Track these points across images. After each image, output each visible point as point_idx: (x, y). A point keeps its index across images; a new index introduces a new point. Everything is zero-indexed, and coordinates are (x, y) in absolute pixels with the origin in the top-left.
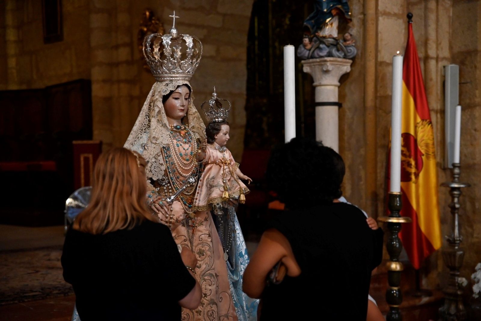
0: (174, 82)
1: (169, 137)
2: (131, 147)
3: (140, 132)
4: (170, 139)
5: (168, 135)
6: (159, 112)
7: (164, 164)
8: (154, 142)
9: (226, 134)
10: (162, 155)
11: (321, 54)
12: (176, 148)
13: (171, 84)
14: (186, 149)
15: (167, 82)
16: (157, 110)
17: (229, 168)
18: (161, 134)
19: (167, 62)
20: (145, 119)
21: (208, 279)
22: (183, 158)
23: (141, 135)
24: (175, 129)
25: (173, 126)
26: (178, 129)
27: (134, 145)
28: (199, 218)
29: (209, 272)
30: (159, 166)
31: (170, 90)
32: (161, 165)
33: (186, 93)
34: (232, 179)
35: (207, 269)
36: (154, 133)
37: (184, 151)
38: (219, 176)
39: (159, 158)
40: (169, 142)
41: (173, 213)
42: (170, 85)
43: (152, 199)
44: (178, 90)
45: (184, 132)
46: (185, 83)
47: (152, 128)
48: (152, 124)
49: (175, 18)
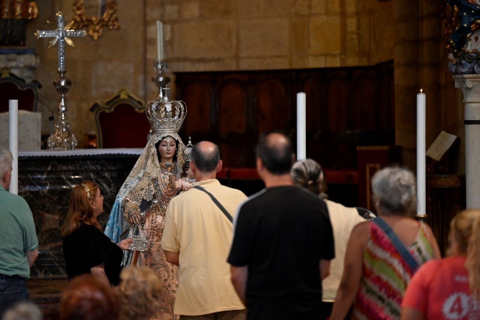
0: (162, 134)
1: (159, 172)
2: (132, 179)
6: (153, 154)
7: (154, 190)
8: (148, 175)
10: (153, 184)
11: (463, 70)
12: (163, 179)
13: (160, 136)
15: (158, 134)
18: (153, 170)
22: (167, 187)
24: (165, 167)
25: (165, 164)
26: (168, 166)
27: (134, 177)
31: (159, 140)
33: (171, 142)
36: (148, 170)
37: (168, 181)
39: (151, 186)
40: (158, 175)
43: (131, 213)
44: (165, 140)
45: (170, 168)
46: (170, 135)
47: (147, 166)
48: (148, 163)
49: (167, 90)
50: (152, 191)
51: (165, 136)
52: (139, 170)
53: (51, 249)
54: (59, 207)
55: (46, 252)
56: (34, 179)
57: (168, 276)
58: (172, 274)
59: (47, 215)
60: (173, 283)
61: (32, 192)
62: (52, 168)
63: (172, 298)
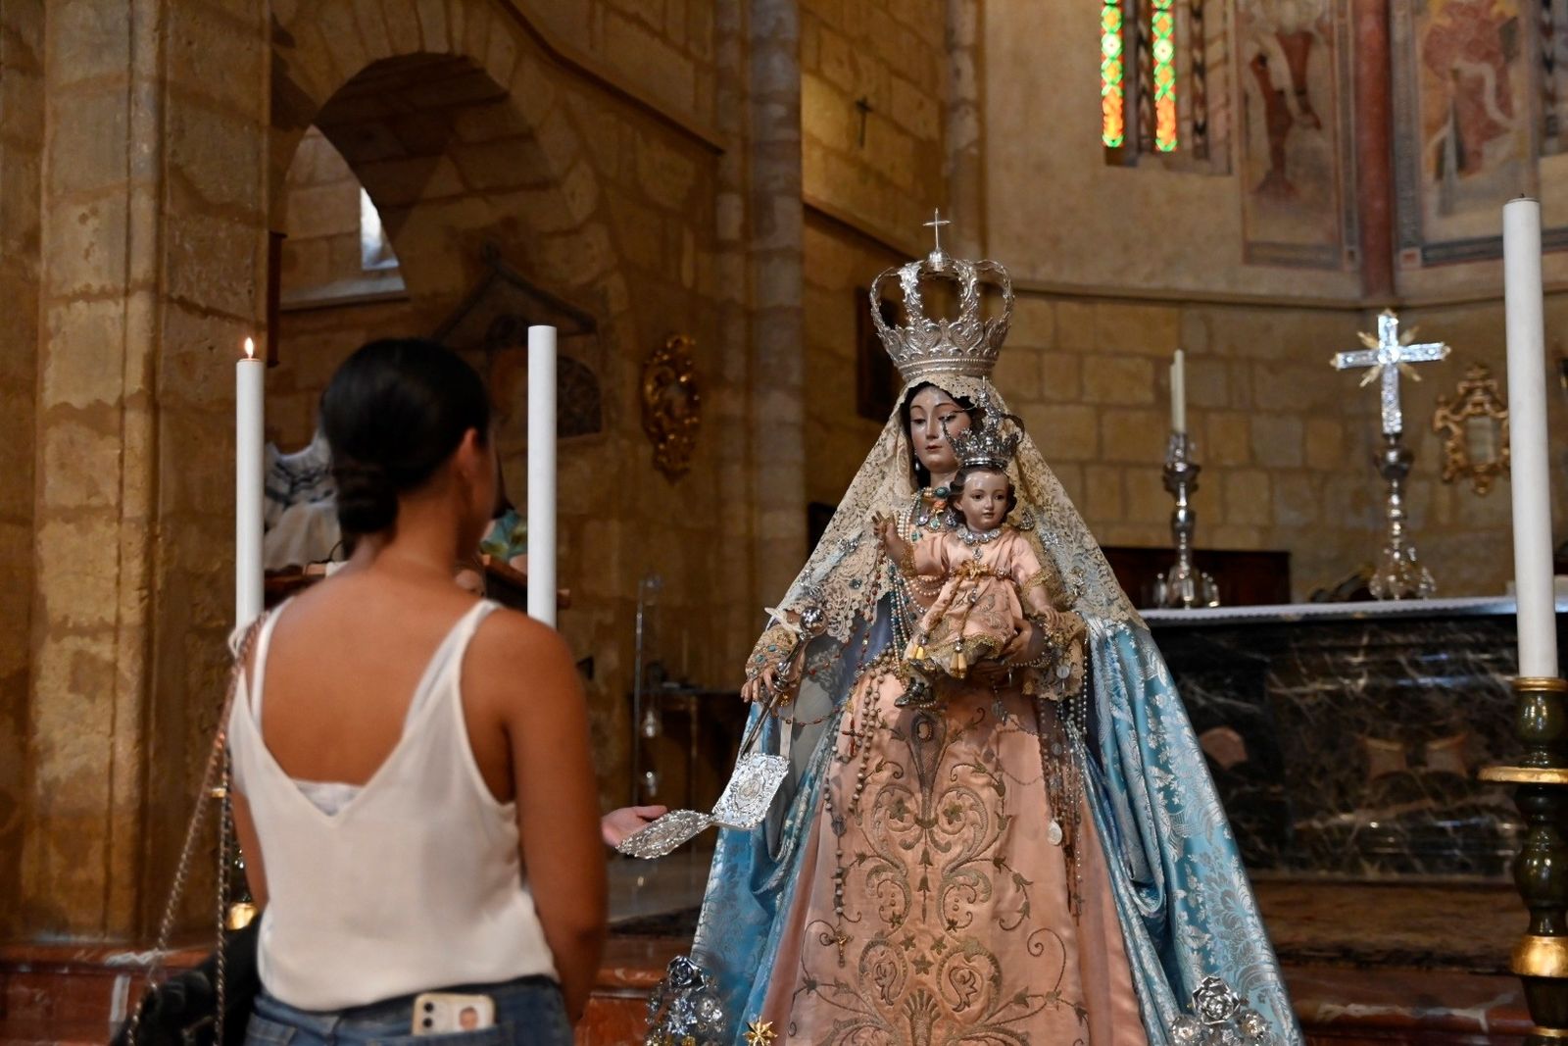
9: (979, 497)
21: (965, 882)
25: (931, 491)
26: (941, 496)
28: (952, 721)
29: (969, 864)
35: (963, 856)
53: (1398, 818)
54: (1396, 726)
55: (1389, 825)
56: (1336, 665)
57: (908, 904)
58: (922, 899)
59: (1373, 744)
60: (922, 932)
61: (1328, 693)
62: (1371, 640)
63: (916, 993)
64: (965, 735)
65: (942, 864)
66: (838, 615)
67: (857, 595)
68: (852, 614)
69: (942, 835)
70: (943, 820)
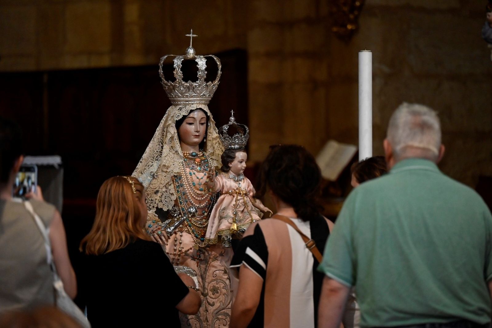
0: (187, 107)
1: (182, 165)
2: (140, 175)
3: (152, 159)
4: (182, 167)
5: (181, 163)
6: (172, 138)
7: (175, 194)
8: (165, 170)
9: (241, 162)
10: (173, 184)
12: (189, 176)
13: (184, 108)
14: (200, 177)
15: (180, 106)
16: (169, 136)
17: (244, 199)
18: (173, 161)
19: (179, 85)
20: (157, 146)
21: (222, 318)
22: (196, 188)
23: (152, 162)
24: (190, 157)
25: (189, 153)
26: (194, 156)
27: (143, 173)
28: (213, 253)
29: (223, 311)
30: (169, 196)
31: (183, 115)
32: (171, 195)
33: (201, 118)
34: (246, 210)
35: (221, 308)
36: (165, 161)
37: (198, 180)
38: (230, 207)
39: (170, 187)
40: (181, 170)
41: (182, 246)
42: (184, 110)
43: (151, 229)
44: (191, 115)
45: (199, 160)
46: (200, 106)
47: (163, 155)
48: (164, 150)
49: (193, 37)
50: (172, 194)
51: (194, 109)
52: (150, 162)
58: (206, 325)
64: (220, 258)
65: (212, 311)
66: (150, 205)
67: (157, 197)
68: (156, 206)
69: (211, 299)
70: (210, 293)
